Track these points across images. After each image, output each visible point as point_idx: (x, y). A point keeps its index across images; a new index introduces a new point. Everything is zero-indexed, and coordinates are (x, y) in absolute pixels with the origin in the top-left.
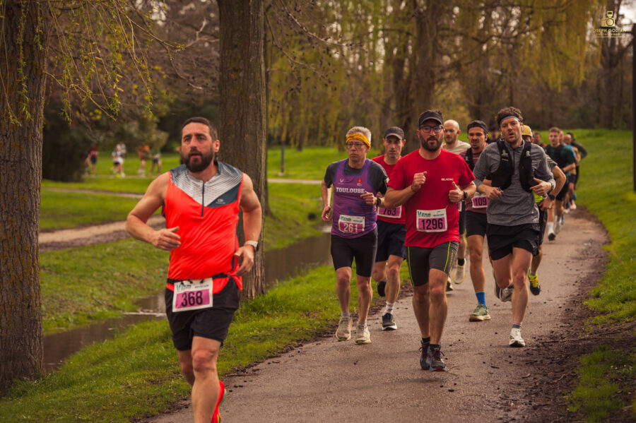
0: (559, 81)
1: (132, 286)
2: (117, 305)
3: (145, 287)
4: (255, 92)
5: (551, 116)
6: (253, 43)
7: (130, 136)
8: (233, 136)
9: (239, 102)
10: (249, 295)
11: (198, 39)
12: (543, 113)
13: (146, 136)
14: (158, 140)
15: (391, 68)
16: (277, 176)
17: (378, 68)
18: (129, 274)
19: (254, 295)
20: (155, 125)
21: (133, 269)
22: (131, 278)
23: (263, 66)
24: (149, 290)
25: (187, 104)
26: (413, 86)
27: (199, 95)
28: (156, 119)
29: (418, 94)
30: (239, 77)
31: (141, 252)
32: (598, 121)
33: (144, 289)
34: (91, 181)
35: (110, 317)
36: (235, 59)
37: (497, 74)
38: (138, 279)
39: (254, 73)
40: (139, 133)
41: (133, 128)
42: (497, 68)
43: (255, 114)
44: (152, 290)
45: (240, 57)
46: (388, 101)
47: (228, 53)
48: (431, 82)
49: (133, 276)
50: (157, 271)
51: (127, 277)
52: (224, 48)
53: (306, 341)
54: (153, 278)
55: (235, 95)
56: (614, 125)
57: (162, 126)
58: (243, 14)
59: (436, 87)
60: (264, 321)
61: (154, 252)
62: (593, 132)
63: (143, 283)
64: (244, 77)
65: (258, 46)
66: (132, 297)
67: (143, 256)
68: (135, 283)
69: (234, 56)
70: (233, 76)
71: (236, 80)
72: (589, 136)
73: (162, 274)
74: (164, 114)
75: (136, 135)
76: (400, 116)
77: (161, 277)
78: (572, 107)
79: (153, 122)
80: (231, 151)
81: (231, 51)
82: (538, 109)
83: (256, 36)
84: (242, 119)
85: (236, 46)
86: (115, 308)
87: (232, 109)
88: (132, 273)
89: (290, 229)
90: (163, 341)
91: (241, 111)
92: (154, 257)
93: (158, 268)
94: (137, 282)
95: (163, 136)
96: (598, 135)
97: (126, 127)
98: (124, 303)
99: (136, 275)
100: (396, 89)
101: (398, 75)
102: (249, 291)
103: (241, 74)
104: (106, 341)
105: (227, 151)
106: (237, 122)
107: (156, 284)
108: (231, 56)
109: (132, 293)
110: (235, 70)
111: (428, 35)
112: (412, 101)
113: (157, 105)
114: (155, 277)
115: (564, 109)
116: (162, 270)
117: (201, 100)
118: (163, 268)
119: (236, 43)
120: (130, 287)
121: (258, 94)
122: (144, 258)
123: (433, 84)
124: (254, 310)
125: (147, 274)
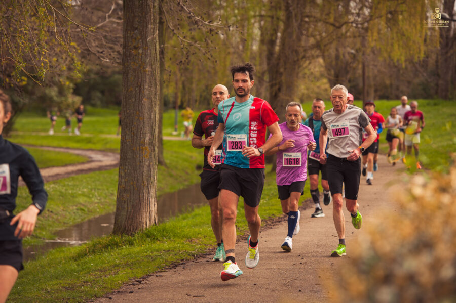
0: (403, 58)
1: (50, 219)
2: (38, 234)
3: (61, 221)
4: (151, 65)
5: (398, 89)
6: (150, 26)
7: (51, 99)
8: (134, 100)
9: (138, 73)
10: (144, 225)
11: (107, 20)
12: (391, 85)
13: (63, 99)
14: (74, 102)
15: (265, 47)
16: (171, 135)
17: (255, 47)
18: (48, 211)
19: (148, 225)
20: (71, 91)
21: (52, 206)
22: (50, 214)
23: (157, 44)
24: (64, 223)
25: (97, 73)
26: (282, 61)
27: (108, 67)
28: (72, 85)
29: (285, 69)
30: (139, 53)
31: (58, 193)
32: (437, 93)
33: (60, 222)
34: (17, 136)
35: (33, 244)
36: (135, 39)
37: (352, 53)
38: (56, 214)
39: (151, 50)
40: (57, 96)
41: (53, 92)
42: (352, 49)
43: (151, 82)
44: (67, 223)
45: (139, 37)
46: (263, 74)
47: (130, 34)
48: (296, 59)
49: (51, 212)
50: (71, 208)
51: (47, 212)
52: (126, 30)
53: (188, 260)
54: (68, 213)
55: (135, 67)
56: (450, 96)
57: (76, 92)
58: (142, 3)
59: (302, 63)
60: (156, 245)
61: (69, 193)
62: (432, 101)
63: (59, 217)
64: (142, 53)
65: (154, 29)
66: (51, 228)
67: (60, 196)
68: (53, 218)
69: (135, 36)
70: (133, 52)
71: (136, 55)
72: (428, 104)
73: (75, 211)
74: (79, 81)
75: (55, 98)
76: (272, 86)
77: (74, 213)
78: (417, 81)
79: (69, 88)
80: (132, 111)
81: (132, 33)
82: (388, 82)
83: (152, 21)
84: (140, 86)
85: (136, 29)
86: (37, 237)
87: (132, 78)
88: (50, 210)
89: (181, 176)
90: (76, 260)
91: (140, 80)
92: (70, 197)
93: (72, 206)
94: (55, 217)
95: (77, 99)
96: (435, 104)
97: (47, 91)
98: (44, 233)
99: (54, 211)
100: (268, 64)
101: (270, 53)
102: (144, 222)
103: (140, 51)
104: (29, 261)
105: (128, 111)
106: (137, 89)
107: (70, 219)
108: (132, 36)
109: (50, 226)
110: (136, 48)
111: (294, 21)
112: (281, 74)
113: (72, 74)
114: (69, 213)
115: (409, 83)
116: (75, 208)
117: (110, 71)
118: (76, 206)
119: (136, 26)
120: (49, 220)
121: (153, 67)
122: (61, 198)
123: (298, 60)
124: (148, 236)
125: (63, 210)
